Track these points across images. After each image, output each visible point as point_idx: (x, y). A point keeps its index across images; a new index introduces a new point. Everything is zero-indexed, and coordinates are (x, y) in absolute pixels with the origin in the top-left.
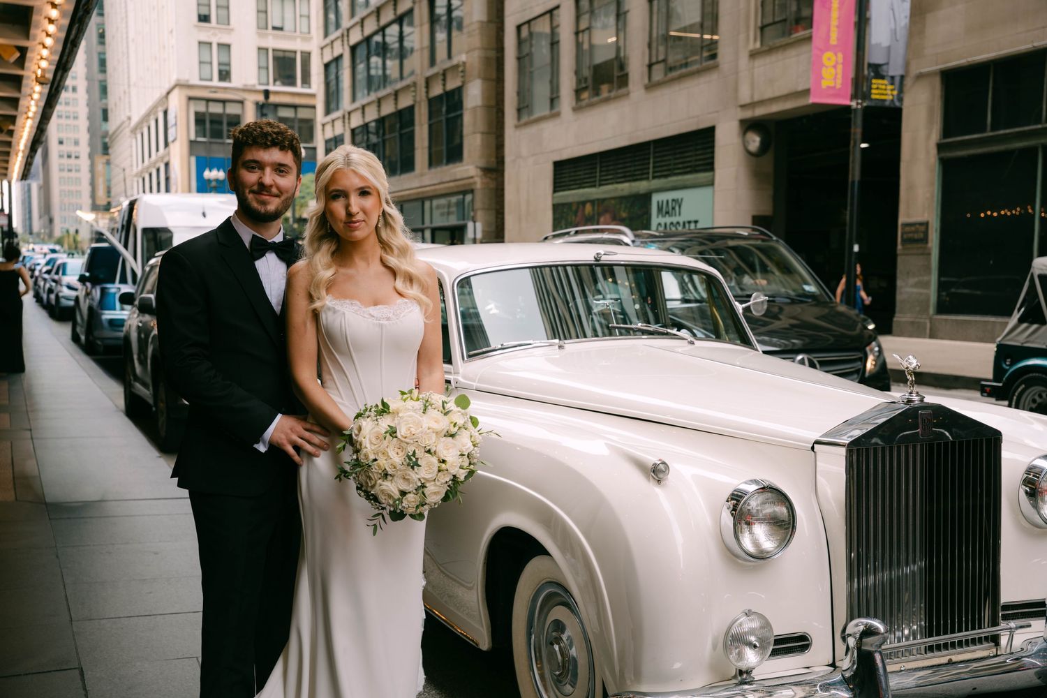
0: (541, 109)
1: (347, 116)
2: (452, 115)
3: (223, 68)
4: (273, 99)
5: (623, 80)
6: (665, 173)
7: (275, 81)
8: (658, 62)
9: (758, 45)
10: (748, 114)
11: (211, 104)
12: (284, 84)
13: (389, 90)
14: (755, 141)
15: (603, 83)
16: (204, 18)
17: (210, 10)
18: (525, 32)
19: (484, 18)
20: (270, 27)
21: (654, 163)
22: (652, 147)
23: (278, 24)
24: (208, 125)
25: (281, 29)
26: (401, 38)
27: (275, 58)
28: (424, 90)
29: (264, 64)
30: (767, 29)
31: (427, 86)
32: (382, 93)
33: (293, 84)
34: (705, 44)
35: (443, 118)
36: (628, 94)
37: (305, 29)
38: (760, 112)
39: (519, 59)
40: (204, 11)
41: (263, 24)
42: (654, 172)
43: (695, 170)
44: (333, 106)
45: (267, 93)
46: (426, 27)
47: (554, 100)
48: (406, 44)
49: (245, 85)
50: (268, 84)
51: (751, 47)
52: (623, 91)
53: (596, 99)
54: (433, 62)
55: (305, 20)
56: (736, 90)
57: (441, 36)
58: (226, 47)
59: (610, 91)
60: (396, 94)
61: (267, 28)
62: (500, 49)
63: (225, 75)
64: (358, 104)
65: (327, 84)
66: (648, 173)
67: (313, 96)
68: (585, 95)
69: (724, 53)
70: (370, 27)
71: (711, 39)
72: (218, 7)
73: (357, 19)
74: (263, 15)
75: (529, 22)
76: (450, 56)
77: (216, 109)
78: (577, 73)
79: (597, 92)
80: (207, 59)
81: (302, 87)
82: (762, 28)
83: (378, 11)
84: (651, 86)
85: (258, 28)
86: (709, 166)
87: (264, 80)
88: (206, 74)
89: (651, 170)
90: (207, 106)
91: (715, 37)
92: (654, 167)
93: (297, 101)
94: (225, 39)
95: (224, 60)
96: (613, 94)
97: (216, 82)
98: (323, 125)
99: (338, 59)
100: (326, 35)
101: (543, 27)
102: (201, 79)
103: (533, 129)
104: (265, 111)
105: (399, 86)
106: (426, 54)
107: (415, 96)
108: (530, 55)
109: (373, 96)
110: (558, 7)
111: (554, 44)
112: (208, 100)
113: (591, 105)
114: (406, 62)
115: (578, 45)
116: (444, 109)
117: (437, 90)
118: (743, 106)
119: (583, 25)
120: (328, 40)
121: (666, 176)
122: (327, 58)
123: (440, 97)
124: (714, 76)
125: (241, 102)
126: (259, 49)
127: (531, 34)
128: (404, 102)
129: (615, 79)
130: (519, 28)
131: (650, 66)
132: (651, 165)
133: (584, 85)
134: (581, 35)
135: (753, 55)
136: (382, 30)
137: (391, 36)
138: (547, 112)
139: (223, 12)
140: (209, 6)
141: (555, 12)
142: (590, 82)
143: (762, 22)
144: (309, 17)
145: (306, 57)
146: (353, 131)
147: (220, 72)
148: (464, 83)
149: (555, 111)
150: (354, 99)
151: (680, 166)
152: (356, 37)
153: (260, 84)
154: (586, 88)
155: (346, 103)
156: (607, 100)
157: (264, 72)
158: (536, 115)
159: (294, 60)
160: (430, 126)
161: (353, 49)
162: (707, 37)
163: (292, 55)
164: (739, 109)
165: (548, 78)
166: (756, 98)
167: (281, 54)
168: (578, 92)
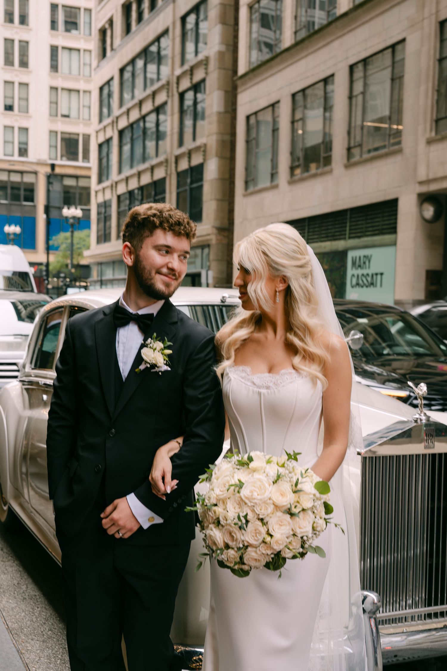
0: (264, 181)
1: (114, 185)
2: (195, 185)
3: (23, 146)
4: (58, 170)
5: (328, 161)
6: (359, 234)
7: (62, 156)
8: (355, 147)
9: (433, 134)
10: (424, 189)
11: (12, 174)
12: (69, 159)
13: (147, 165)
14: (429, 211)
15: (313, 161)
16: (9, 108)
17: (13, 102)
18: (253, 120)
19: (222, 109)
20: (59, 115)
21: (350, 226)
22: (349, 213)
23: (65, 112)
24: (9, 191)
25: (67, 116)
26: (158, 124)
27: (62, 139)
28: (173, 165)
29: (53, 143)
30: (441, 123)
31: (177, 163)
32: (142, 167)
33: (76, 159)
34: (392, 132)
35: (187, 188)
36: (331, 172)
37: (86, 117)
38: (433, 187)
39: (248, 142)
40: (9, 102)
41: (54, 112)
42: (350, 234)
43: (382, 232)
44: (104, 178)
45: (53, 166)
46: (176, 116)
47: (273, 175)
48: (161, 128)
49: (39, 160)
50: (56, 159)
51: (428, 135)
52: (327, 168)
53: (306, 174)
54: (181, 143)
55: (86, 110)
56: (415, 170)
57: (188, 122)
58: (24, 130)
59: (317, 168)
60: (152, 169)
61: (57, 116)
62: (233, 134)
63: (23, 152)
64: (123, 176)
65: (100, 160)
66: (345, 234)
67: (89, 168)
68: (298, 171)
69: (407, 141)
70: (135, 115)
71: (397, 129)
72: (20, 99)
73: (124, 109)
74: (54, 106)
75: (256, 113)
76: (194, 139)
77: (16, 178)
78: (292, 153)
79: (306, 169)
80: (10, 139)
81: (83, 161)
82: (437, 121)
83: (141, 103)
84: (350, 164)
85: (51, 115)
86: (393, 230)
87: (53, 155)
88: (9, 151)
89: (347, 232)
90: (9, 176)
91: (400, 127)
92: (350, 230)
93: (78, 172)
94: (24, 124)
95: (23, 140)
96: (320, 171)
97: (16, 157)
98: (96, 192)
99: (108, 141)
100: (101, 121)
101: (267, 117)
102: (5, 155)
103: (256, 198)
104: (51, 180)
105: (154, 162)
106: (176, 137)
107: (166, 171)
108: (257, 139)
109: (134, 171)
110: (278, 102)
111: (275, 131)
112: (10, 171)
113: (302, 180)
114: (160, 143)
115: (293, 131)
116: (189, 181)
117: (184, 165)
118: (421, 183)
119: (298, 116)
120: (102, 126)
121: (359, 237)
122: (101, 139)
123: (185, 172)
124: (397, 159)
125: (36, 173)
126: (51, 132)
127: (258, 122)
128: (159, 174)
129: (322, 160)
130: (248, 118)
131: (349, 149)
132: (348, 228)
133: (297, 163)
134: (296, 124)
135: (430, 142)
136: (143, 118)
137: (150, 122)
138: (268, 184)
139: (23, 103)
140: (13, 98)
141: (276, 105)
142: (302, 161)
143: (437, 116)
144: (89, 107)
145: (87, 138)
146: (119, 197)
147: (20, 150)
148: (205, 160)
149: (275, 183)
150: (120, 171)
151: (370, 229)
152: (123, 123)
153: (50, 159)
154: (298, 166)
155: (114, 176)
156: (315, 176)
157: (53, 150)
158: (260, 186)
159: (77, 141)
160: (178, 194)
161: (121, 133)
162: (395, 127)
163: (75, 137)
164: (417, 185)
165: (269, 156)
166: (431, 176)
167: (67, 136)
168: (292, 169)
